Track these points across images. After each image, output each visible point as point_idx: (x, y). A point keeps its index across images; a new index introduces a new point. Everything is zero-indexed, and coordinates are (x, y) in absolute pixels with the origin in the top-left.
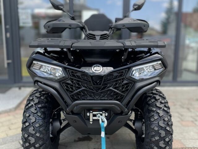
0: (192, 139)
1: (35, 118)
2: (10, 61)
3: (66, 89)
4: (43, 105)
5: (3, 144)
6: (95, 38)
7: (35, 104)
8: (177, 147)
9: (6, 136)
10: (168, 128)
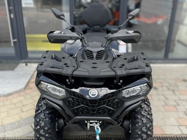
0: (171, 126)
1: (44, 123)
2: (16, 40)
3: (68, 105)
4: (50, 111)
5: (19, 128)
6: (93, 54)
7: (44, 111)
8: (157, 134)
9: (20, 119)
10: (149, 133)
